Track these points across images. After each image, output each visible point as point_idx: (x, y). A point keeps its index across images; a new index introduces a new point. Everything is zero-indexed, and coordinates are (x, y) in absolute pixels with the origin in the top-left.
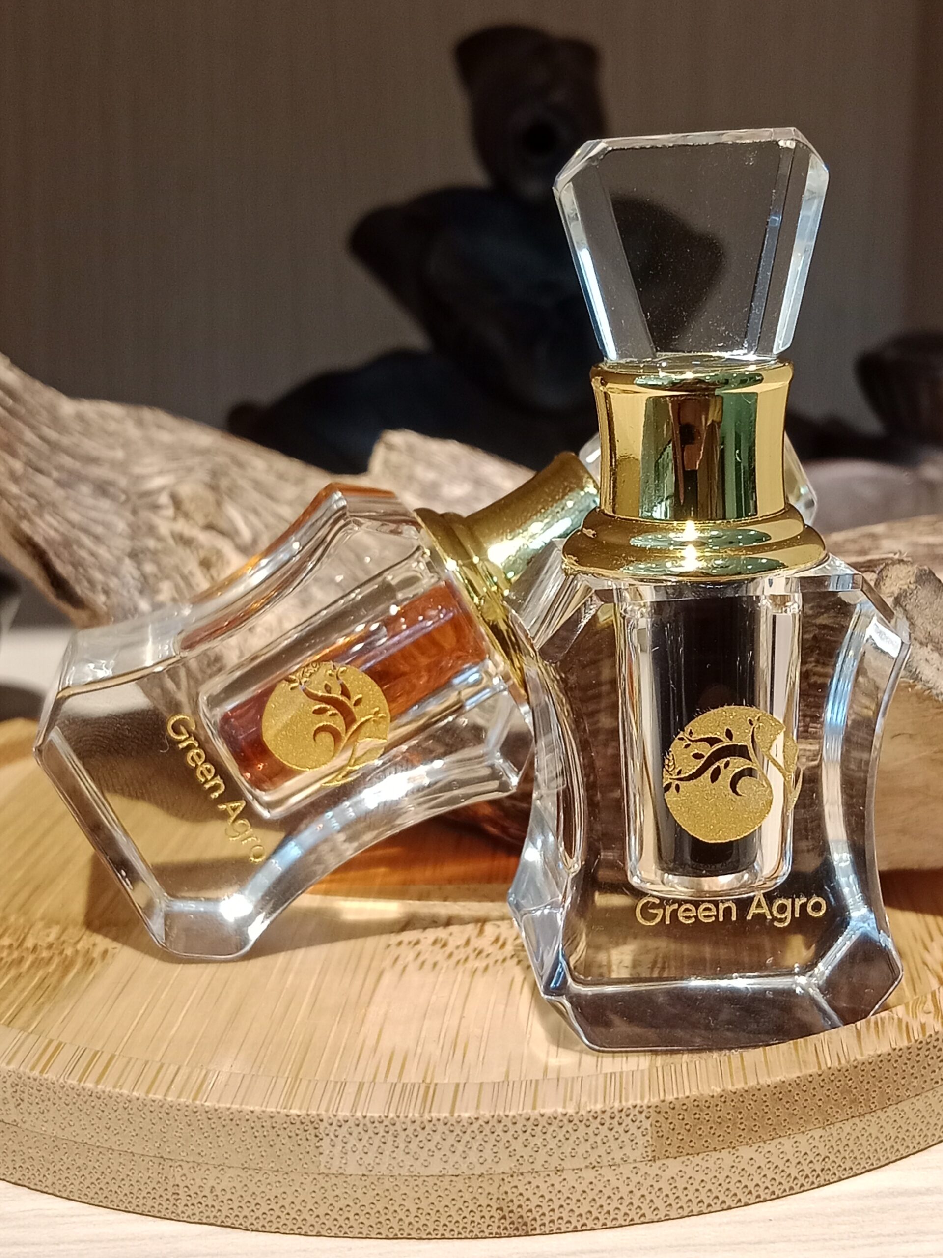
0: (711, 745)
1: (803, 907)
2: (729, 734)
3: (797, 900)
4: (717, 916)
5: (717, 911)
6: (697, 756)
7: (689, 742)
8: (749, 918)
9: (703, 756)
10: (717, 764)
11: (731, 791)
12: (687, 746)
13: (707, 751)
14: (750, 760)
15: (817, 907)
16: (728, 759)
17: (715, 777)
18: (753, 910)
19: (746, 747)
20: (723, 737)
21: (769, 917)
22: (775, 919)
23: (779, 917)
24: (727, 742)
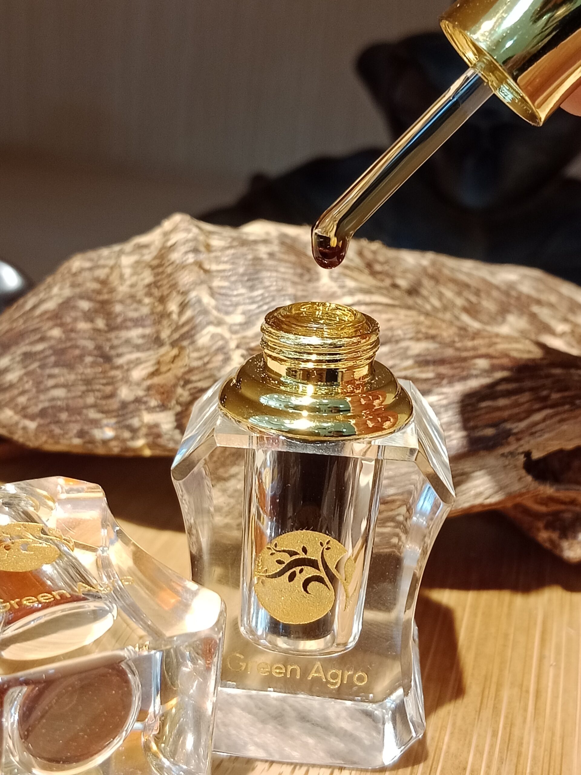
0: (291, 556)
1: (350, 677)
2: (305, 550)
3: (346, 672)
4: (285, 674)
5: (286, 671)
6: (280, 562)
7: (274, 552)
8: (310, 678)
9: (284, 563)
10: (294, 569)
11: (303, 590)
12: (272, 554)
13: (288, 559)
14: (319, 570)
15: (360, 679)
16: (303, 567)
17: (292, 578)
18: (313, 674)
19: (317, 560)
20: (300, 551)
21: (324, 680)
22: (328, 682)
23: (332, 681)
24: (302, 556)
